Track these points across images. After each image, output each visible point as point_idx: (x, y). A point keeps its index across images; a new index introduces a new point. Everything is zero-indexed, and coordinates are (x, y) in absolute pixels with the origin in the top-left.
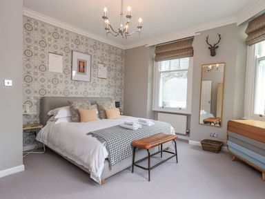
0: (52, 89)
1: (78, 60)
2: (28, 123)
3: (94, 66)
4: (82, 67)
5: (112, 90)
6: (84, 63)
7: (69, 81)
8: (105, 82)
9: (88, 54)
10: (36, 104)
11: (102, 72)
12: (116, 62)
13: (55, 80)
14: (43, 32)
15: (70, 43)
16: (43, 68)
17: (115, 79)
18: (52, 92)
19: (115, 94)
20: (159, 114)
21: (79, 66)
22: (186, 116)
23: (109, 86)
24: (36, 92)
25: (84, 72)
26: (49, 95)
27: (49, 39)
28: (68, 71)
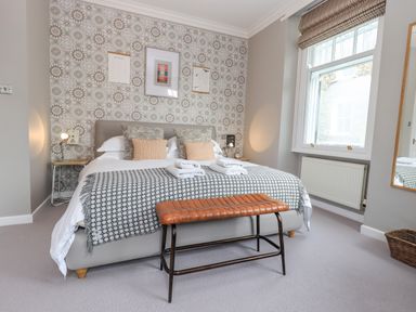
0: (114, 109)
1: (156, 61)
2: (79, 158)
3: (185, 72)
4: (162, 73)
5: (220, 114)
6: (166, 66)
7: (142, 96)
8: (207, 99)
9: (174, 51)
10: (90, 131)
11: (201, 81)
12: (229, 62)
13: (119, 94)
14: (99, 20)
15: (143, 35)
16: (100, 76)
17: (228, 93)
18: (113, 114)
19: (227, 121)
20: (304, 159)
21: (159, 72)
22: (362, 167)
23: (214, 106)
24: (89, 113)
25: (166, 81)
26: (109, 118)
27: (109, 32)
28: (139, 80)
